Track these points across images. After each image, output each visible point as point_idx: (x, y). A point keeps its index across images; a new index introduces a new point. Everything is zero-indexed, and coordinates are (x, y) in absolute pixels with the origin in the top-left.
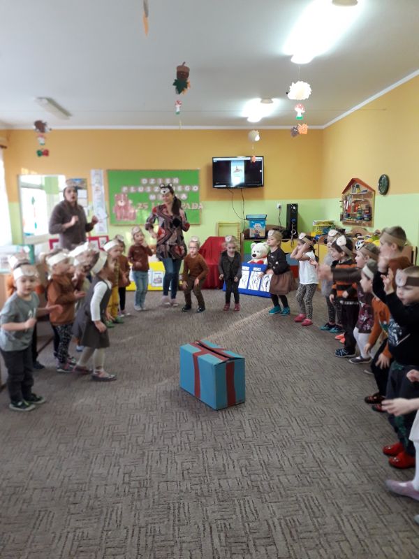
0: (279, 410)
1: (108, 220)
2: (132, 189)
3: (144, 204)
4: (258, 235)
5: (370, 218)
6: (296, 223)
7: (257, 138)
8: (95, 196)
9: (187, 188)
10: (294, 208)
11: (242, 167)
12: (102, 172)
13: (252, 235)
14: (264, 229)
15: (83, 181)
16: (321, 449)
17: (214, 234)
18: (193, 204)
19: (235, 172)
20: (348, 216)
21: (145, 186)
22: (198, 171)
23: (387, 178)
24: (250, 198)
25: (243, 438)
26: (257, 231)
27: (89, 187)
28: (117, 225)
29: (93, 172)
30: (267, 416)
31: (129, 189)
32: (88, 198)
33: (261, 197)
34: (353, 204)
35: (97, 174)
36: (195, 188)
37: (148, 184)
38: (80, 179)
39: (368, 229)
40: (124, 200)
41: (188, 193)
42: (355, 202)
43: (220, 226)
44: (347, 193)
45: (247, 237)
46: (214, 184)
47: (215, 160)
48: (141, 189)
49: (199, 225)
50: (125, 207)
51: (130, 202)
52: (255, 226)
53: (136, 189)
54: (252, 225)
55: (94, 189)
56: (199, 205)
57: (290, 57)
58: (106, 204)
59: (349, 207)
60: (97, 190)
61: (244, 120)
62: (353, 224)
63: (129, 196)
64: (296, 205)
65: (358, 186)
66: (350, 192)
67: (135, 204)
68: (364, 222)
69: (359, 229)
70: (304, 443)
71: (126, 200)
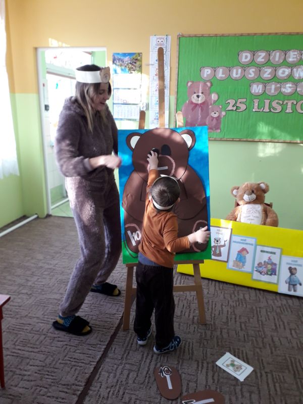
2: (220, 74)
15: (135, 59)
21: (245, 67)
37: (252, 63)
38: (130, 54)
48: (236, 73)
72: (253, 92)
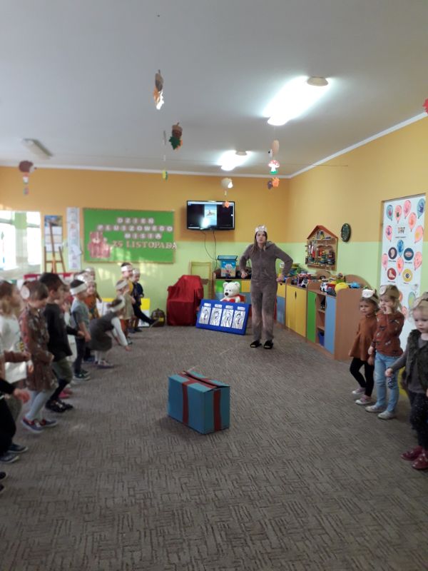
0: (261, 434)
1: (83, 256)
2: (108, 228)
3: (119, 242)
4: (229, 275)
5: (333, 262)
7: (230, 186)
8: (70, 233)
9: (162, 228)
11: (215, 211)
12: (78, 210)
13: (223, 275)
14: (235, 269)
15: (58, 218)
16: (300, 464)
17: (186, 273)
18: (167, 243)
19: (208, 215)
20: (313, 259)
21: (120, 225)
22: (172, 213)
23: (349, 227)
24: (222, 240)
25: (231, 457)
26: (228, 271)
27: (64, 225)
28: (91, 262)
29: (69, 210)
30: (250, 439)
31: (105, 227)
32: (62, 235)
33: (232, 239)
34: (317, 249)
35: (72, 212)
36: (170, 229)
37: (124, 223)
38: (55, 217)
39: (331, 272)
40: (99, 237)
41: (162, 234)
42: (320, 247)
43: (193, 265)
44: (311, 239)
45: (219, 276)
46: (188, 225)
47: (190, 203)
48: (116, 228)
49: (172, 263)
50: (100, 245)
51: (105, 239)
52: (226, 266)
53: (112, 227)
54: (223, 265)
55: (69, 226)
56: (173, 244)
57: (267, 119)
58: (81, 241)
59: (314, 252)
60: (73, 227)
61: (218, 168)
62: (317, 267)
63: (104, 234)
65: (322, 233)
66: (315, 238)
67: (110, 242)
68: (328, 266)
69: (323, 272)
70: (284, 460)
71: (101, 238)
72: (126, 237)
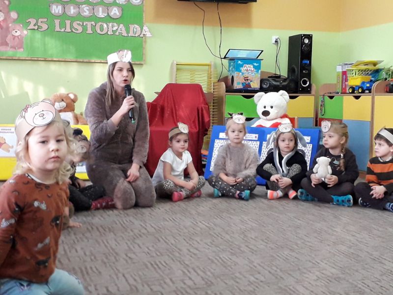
3: (40, 20)
4: (250, 86)
6: (308, 67)
10: (306, 41)
13: (237, 85)
14: (259, 75)
18: (132, 27)
26: (246, 79)
33: (247, 22)
41: (122, 7)
43: (178, 69)
45: (230, 88)
49: (141, 65)
52: (243, 69)
54: (238, 68)
56: (142, 29)
63: (12, 3)
64: (310, 37)
67: (22, 20)
72: (53, 12)
